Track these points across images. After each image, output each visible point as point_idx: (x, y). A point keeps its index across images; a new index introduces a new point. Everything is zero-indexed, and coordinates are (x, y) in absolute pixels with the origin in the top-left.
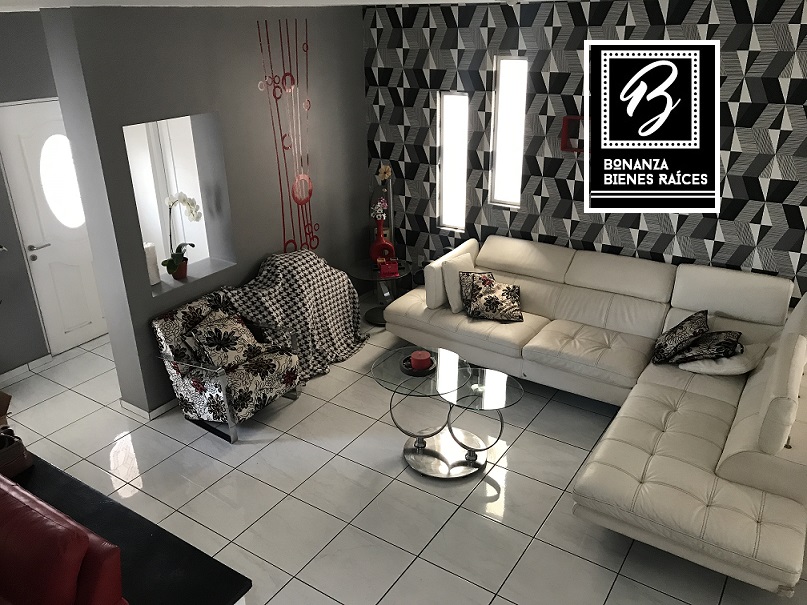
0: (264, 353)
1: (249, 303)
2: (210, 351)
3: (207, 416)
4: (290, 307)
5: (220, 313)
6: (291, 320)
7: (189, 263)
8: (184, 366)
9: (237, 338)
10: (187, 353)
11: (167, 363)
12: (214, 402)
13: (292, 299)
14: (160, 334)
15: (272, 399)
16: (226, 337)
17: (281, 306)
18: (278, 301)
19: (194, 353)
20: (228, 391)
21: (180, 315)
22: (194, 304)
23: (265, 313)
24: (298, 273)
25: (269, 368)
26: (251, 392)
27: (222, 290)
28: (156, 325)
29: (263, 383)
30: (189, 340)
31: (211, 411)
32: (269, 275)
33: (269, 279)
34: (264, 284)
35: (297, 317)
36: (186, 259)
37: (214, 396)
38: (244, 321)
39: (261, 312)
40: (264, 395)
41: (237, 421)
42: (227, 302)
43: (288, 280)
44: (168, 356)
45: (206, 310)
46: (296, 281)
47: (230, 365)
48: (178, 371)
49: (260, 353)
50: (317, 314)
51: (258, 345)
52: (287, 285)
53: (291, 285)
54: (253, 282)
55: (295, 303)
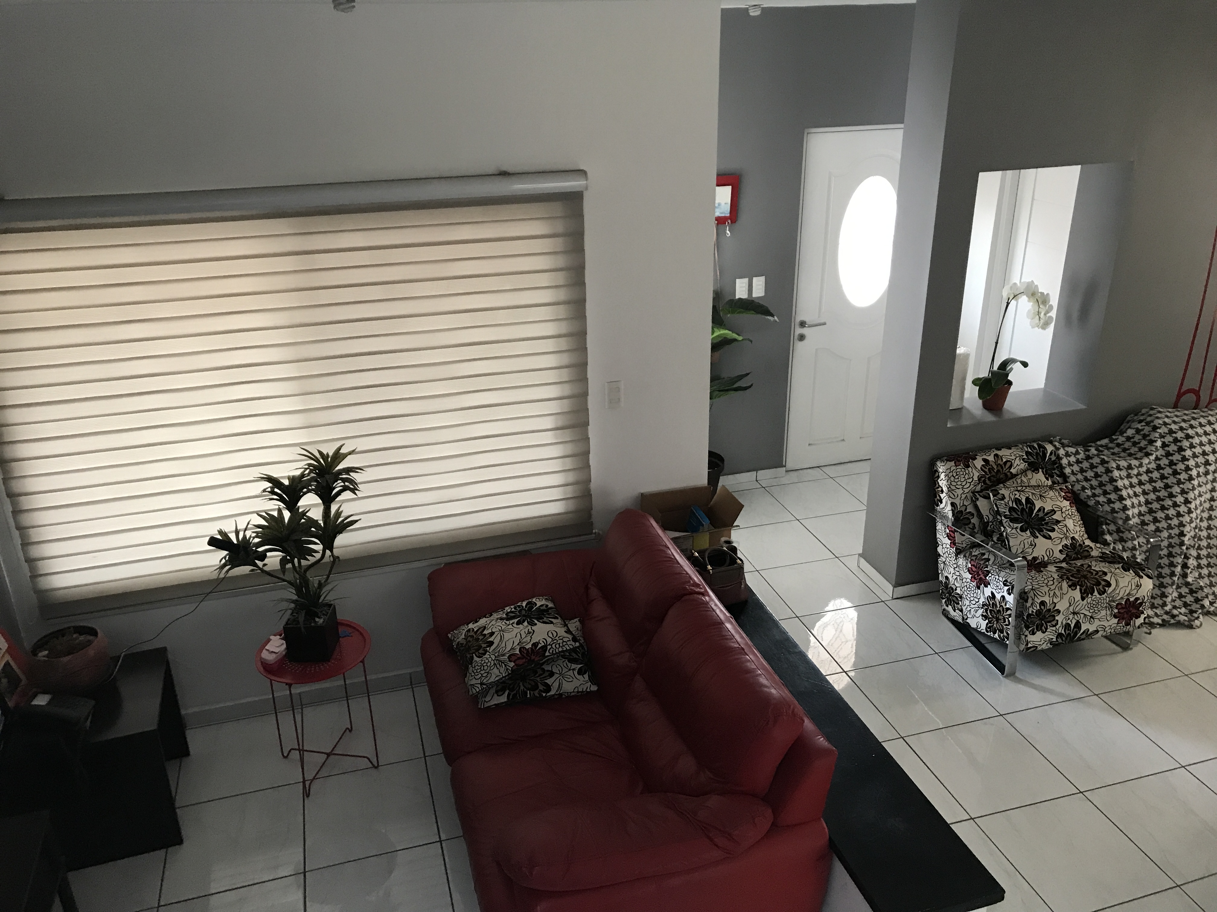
0: (1096, 558)
1: (1090, 474)
2: (1009, 529)
3: (977, 622)
4: (1159, 499)
5: (1040, 477)
6: (1156, 520)
7: (1012, 389)
8: (963, 538)
9: (1058, 522)
10: (975, 520)
11: (939, 526)
12: (994, 605)
13: (1167, 486)
14: (943, 483)
15: (1088, 635)
16: (1041, 514)
17: (1144, 493)
18: (1141, 483)
19: (984, 525)
20: (1023, 597)
21: (979, 463)
22: (1005, 453)
23: (1113, 496)
24: (1192, 446)
25: (1098, 584)
26: (1059, 612)
27: (1051, 442)
28: (942, 468)
29: (1083, 606)
30: (982, 503)
31: (985, 617)
32: (1137, 438)
33: (1135, 444)
34: (1124, 450)
35: (1167, 518)
36: (1010, 383)
37: (998, 596)
38: (1075, 499)
39: (1105, 493)
40: (1078, 625)
41: (1022, 647)
42: (1054, 463)
43: (1168, 454)
44: (944, 517)
45: (1019, 465)
46: (1184, 459)
47: (1035, 559)
48: (953, 543)
49: (1089, 556)
50: (1205, 524)
51: (1088, 542)
52: (1164, 462)
53: (1172, 464)
54: (1105, 441)
55: (1171, 496)
